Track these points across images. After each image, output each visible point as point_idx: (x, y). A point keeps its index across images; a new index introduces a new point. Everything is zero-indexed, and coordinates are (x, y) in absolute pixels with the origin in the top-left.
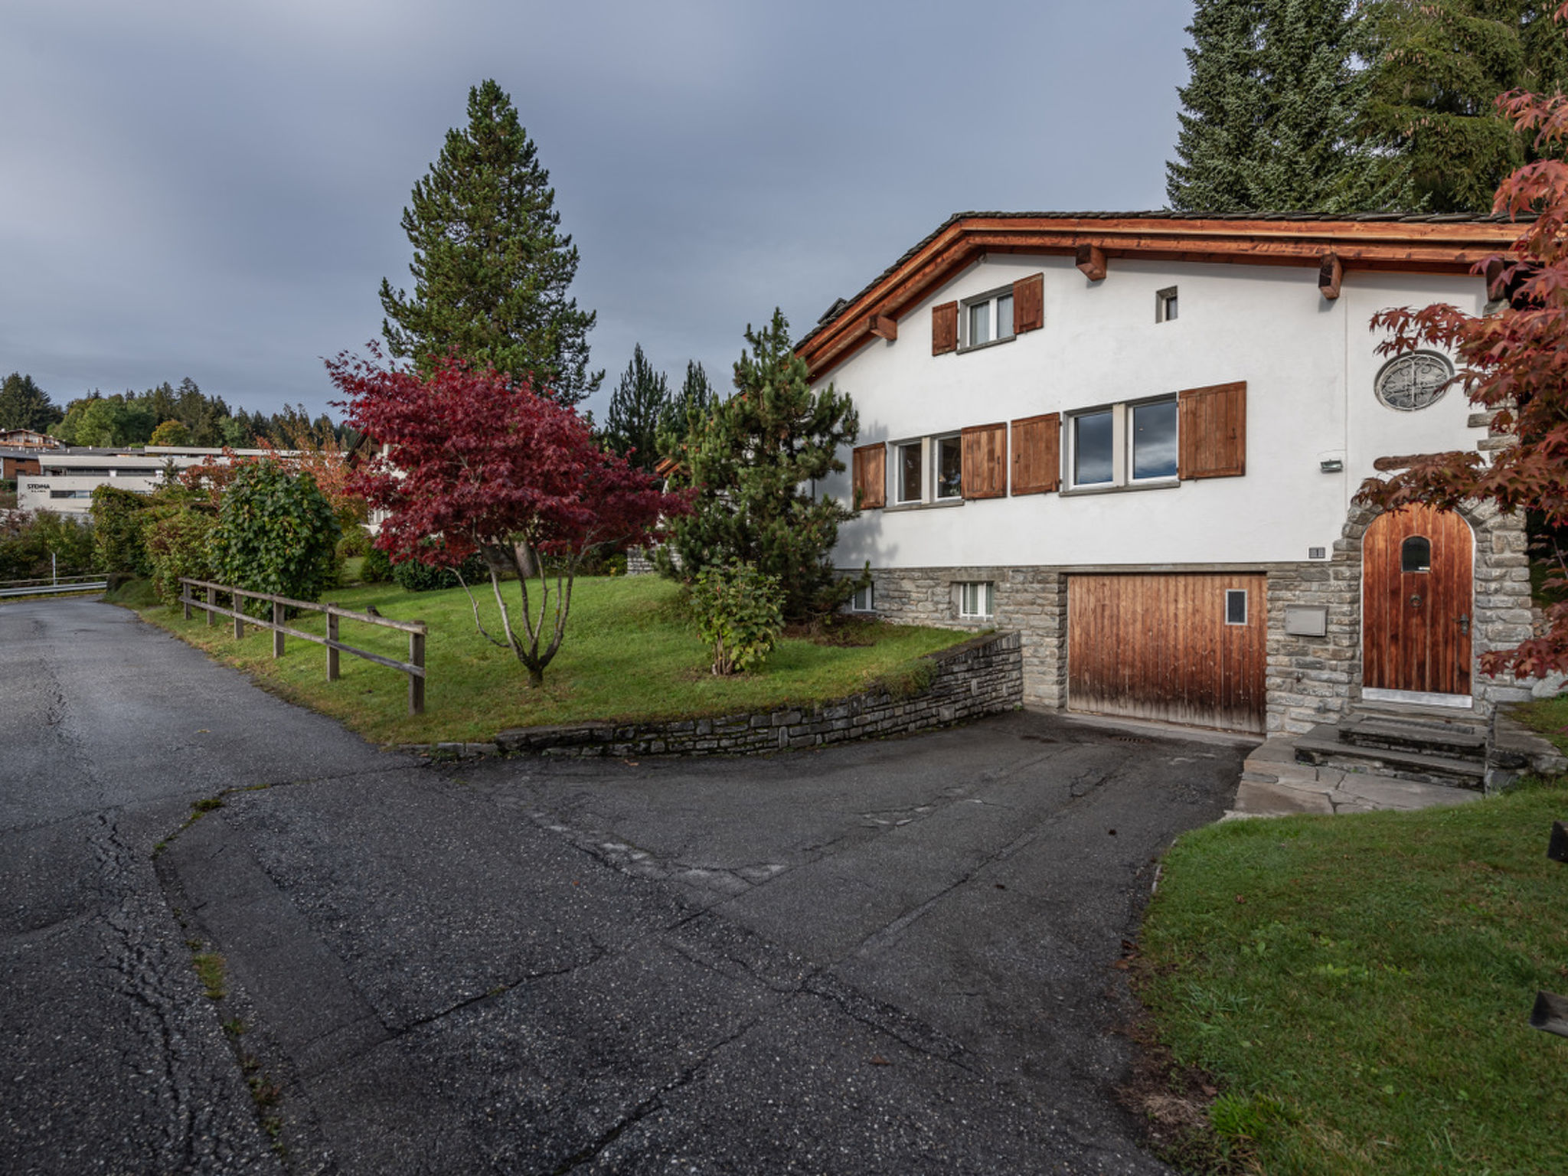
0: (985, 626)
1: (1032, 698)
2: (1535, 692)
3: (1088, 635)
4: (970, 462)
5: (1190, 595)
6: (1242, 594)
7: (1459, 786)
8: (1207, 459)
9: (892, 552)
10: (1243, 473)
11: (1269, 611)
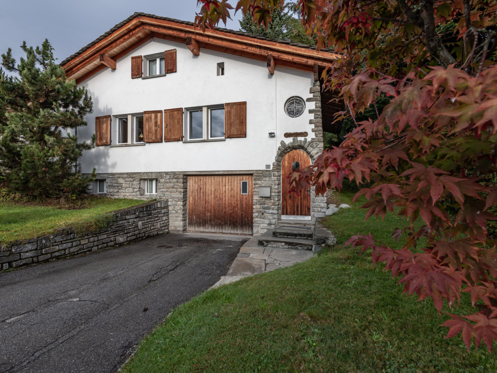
0: (154, 198)
1: (173, 228)
2: (327, 214)
3: (195, 200)
4: (147, 126)
5: (230, 183)
6: (246, 182)
7: (306, 250)
8: (234, 131)
9: (114, 165)
10: (245, 137)
11: (254, 188)
